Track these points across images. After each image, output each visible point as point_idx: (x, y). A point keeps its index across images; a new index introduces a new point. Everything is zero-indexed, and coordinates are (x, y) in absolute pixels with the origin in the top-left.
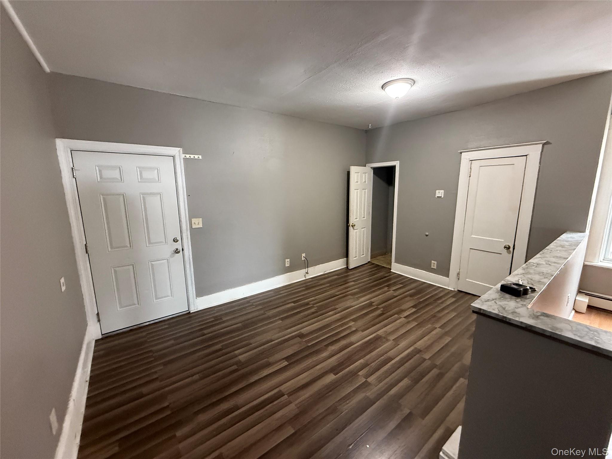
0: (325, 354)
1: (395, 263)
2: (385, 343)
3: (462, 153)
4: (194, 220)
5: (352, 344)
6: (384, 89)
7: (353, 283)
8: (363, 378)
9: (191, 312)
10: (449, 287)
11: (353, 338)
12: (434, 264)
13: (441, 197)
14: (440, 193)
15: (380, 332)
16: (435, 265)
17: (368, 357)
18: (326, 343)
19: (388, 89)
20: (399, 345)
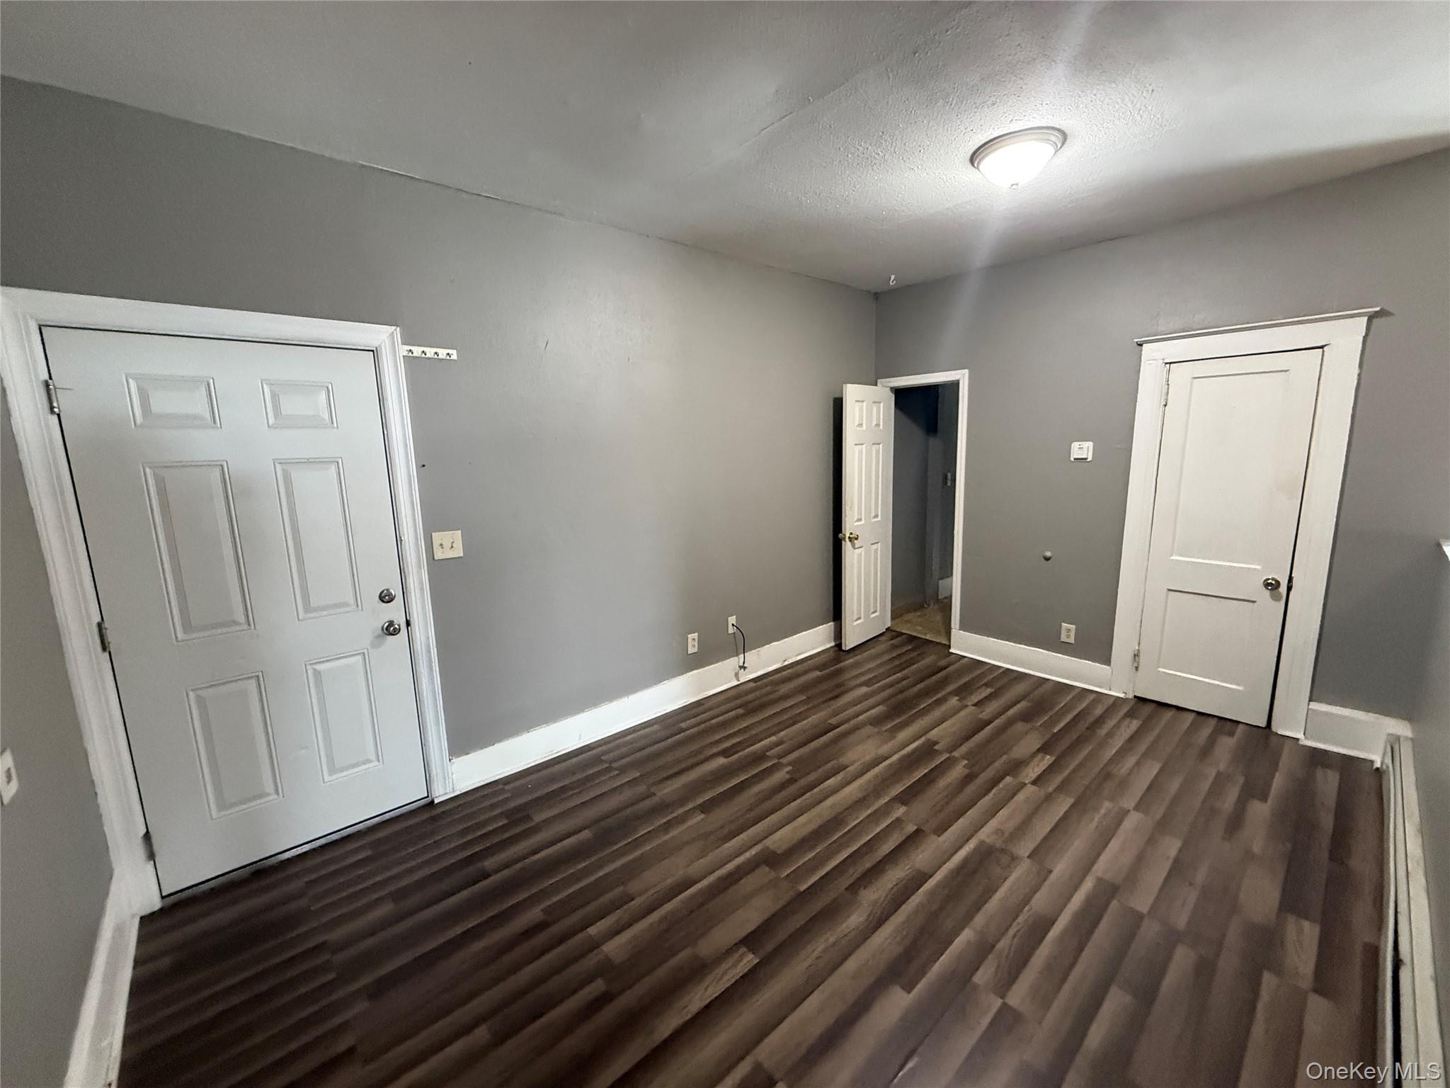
0: (855, 920)
1: (962, 632)
2: (1008, 868)
3: (1144, 345)
4: (437, 537)
5: (920, 878)
6: (976, 165)
7: (864, 690)
8: (992, 996)
9: (436, 801)
10: (1110, 690)
11: (921, 857)
12: (1068, 631)
13: (1086, 459)
14: (1083, 450)
15: (985, 834)
16: (1073, 634)
17: (979, 920)
18: (845, 881)
19: (989, 162)
20: (1051, 872)
